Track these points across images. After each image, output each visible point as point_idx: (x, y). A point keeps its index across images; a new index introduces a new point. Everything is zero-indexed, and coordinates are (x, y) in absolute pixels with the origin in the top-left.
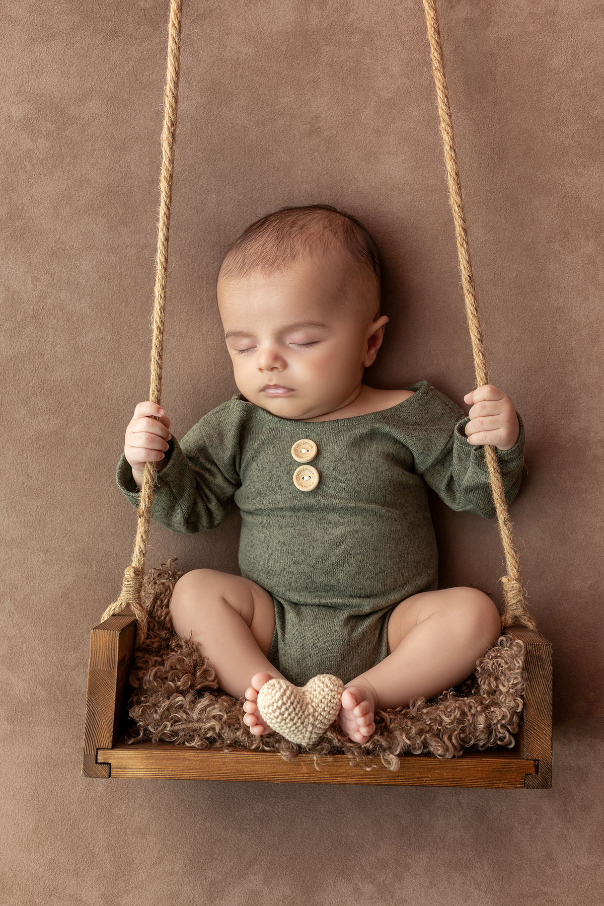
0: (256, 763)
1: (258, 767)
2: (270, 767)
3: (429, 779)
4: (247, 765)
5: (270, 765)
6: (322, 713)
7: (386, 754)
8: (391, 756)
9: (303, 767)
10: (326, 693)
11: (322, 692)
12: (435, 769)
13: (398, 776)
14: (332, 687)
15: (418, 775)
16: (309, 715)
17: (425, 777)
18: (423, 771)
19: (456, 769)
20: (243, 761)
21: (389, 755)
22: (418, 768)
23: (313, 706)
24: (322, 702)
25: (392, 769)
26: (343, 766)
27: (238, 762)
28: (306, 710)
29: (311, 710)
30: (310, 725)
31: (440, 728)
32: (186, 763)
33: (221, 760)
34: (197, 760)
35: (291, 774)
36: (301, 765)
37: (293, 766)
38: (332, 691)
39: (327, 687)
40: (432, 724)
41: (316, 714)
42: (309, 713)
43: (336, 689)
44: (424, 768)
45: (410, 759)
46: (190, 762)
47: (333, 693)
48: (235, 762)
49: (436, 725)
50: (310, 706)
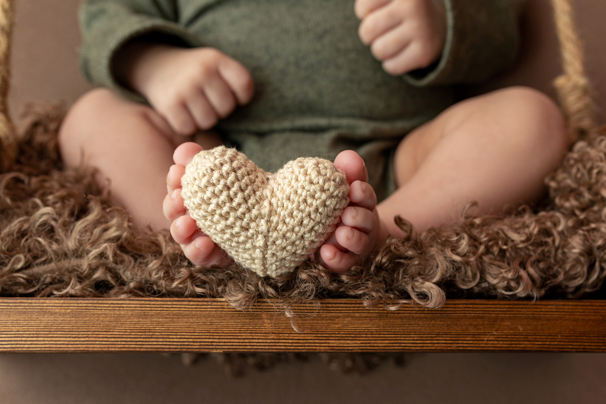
0: (179, 316)
1: (181, 324)
2: (204, 323)
3: (492, 338)
4: (161, 320)
5: (204, 320)
6: (287, 220)
7: (417, 284)
8: (427, 284)
9: (266, 321)
10: (300, 184)
11: (293, 182)
12: (503, 319)
13: (438, 334)
14: (313, 176)
15: (472, 330)
16: (260, 216)
17: (485, 334)
18: (481, 323)
19: (539, 319)
20: (153, 313)
21: (423, 283)
22: (473, 318)
23: (271, 204)
24: (289, 199)
25: (431, 304)
26: (338, 317)
27: (145, 316)
28: (256, 207)
29: (265, 210)
30: (260, 237)
31: (505, 247)
32: (46, 319)
33: (112, 312)
34: (66, 314)
35: (244, 336)
36: (261, 319)
37: (247, 321)
38: (311, 183)
39: (306, 174)
40: (490, 243)
41: (275, 219)
42: (260, 214)
43: (321, 181)
44: (482, 318)
45: (457, 302)
46: (52, 318)
47: (313, 187)
48: (139, 316)
49: (497, 244)
50: (266, 203)
